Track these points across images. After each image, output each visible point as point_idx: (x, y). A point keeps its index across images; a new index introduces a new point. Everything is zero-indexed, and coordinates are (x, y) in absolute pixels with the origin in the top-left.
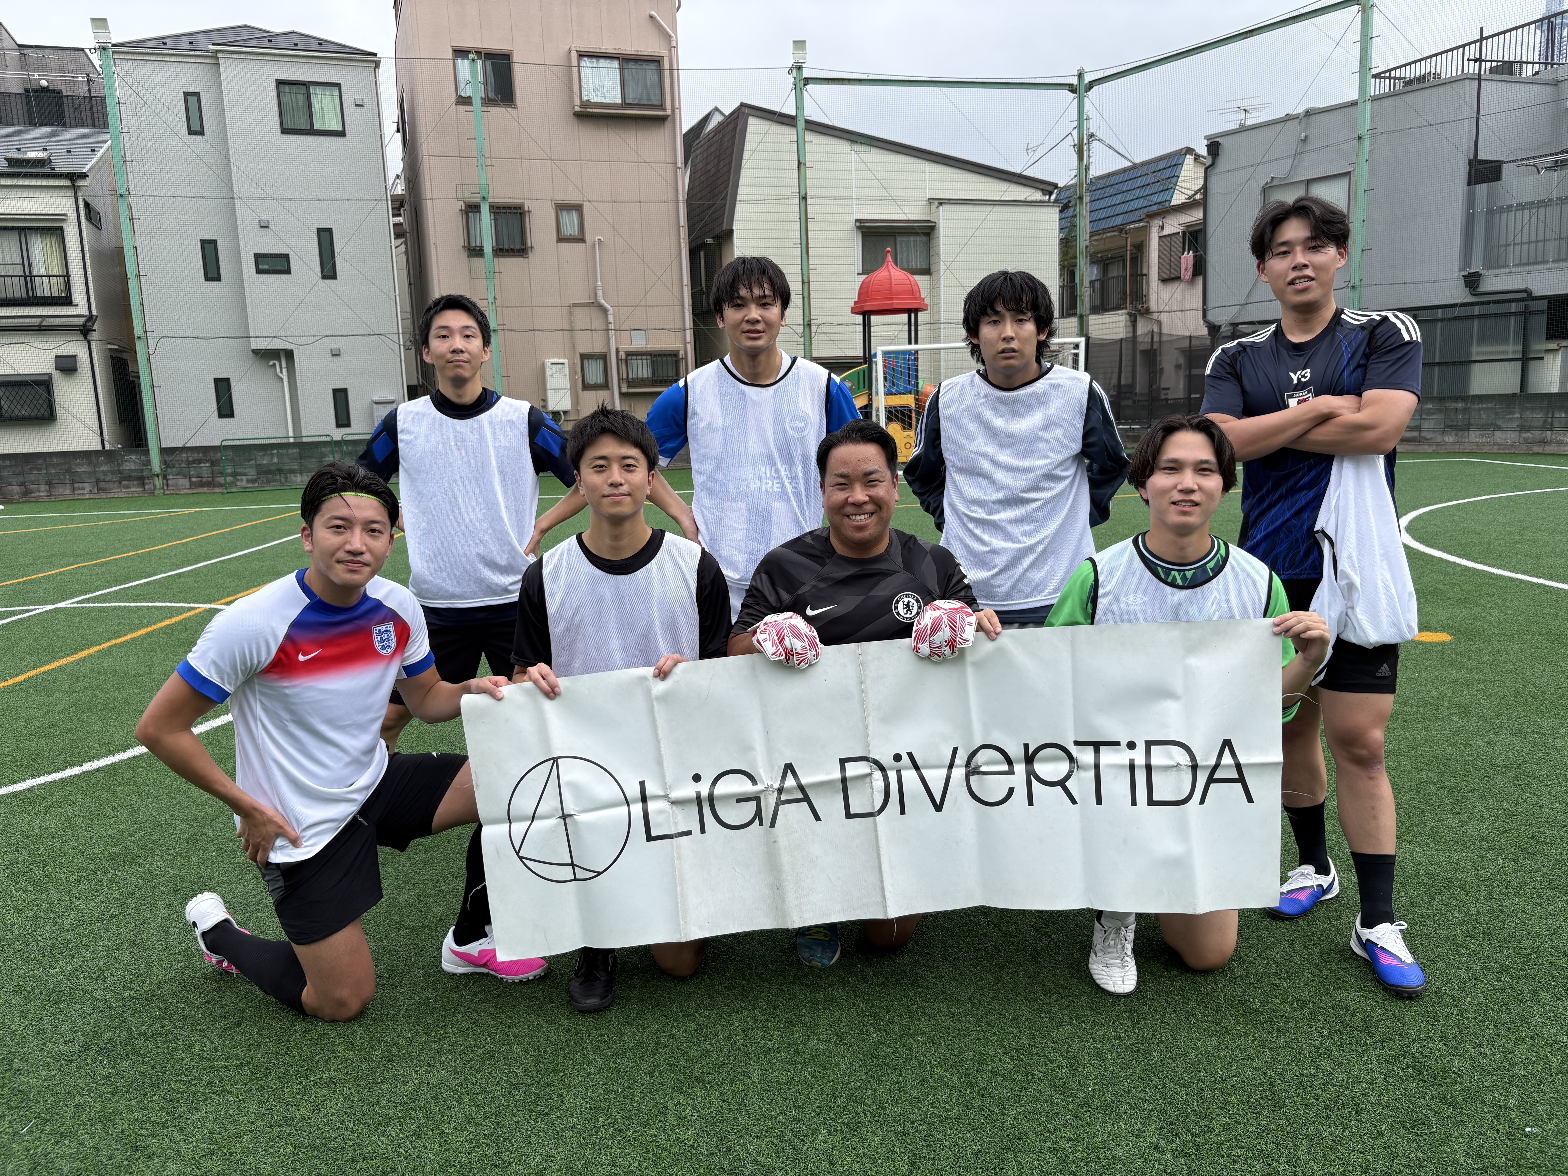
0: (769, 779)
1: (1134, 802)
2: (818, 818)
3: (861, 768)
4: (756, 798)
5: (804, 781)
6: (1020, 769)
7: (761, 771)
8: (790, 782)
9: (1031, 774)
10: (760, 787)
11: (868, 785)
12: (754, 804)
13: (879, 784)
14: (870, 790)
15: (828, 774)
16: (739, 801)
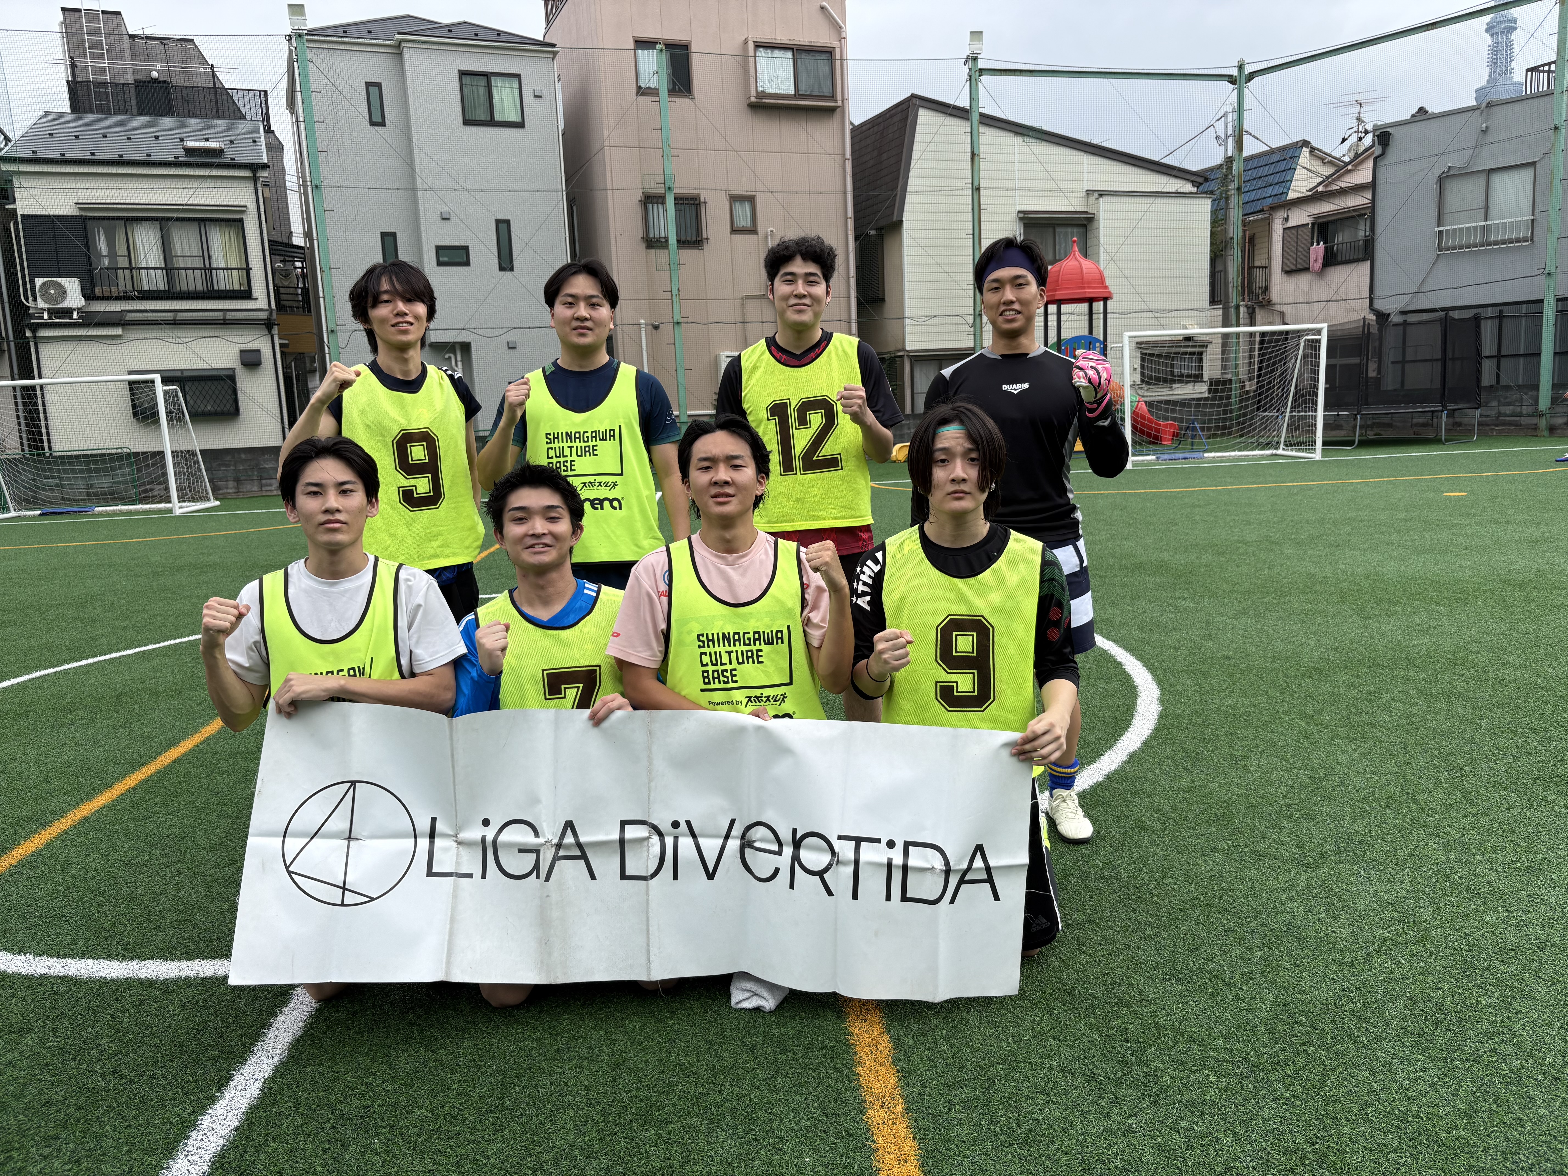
0: (550, 833)
1: (888, 898)
2: (593, 877)
3: (639, 832)
4: (536, 851)
5: (583, 839)
6: (788, 851)
7: (545, 825)
8: (569, 839)
9: (796, 858)
10: (541, 840)
11: (645, 848)
12: (533, 856)
13: (656, 849)
14: (646, 854)
15: (607, 834)
16: (521, 851)
